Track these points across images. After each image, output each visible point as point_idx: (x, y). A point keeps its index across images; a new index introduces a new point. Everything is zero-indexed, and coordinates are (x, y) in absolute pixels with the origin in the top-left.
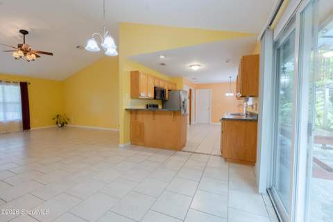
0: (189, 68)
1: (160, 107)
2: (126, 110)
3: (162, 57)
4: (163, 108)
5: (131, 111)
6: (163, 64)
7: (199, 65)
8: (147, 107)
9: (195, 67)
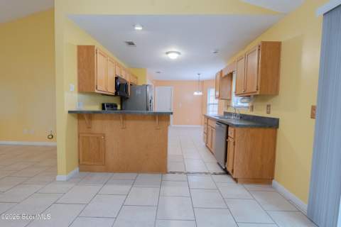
0: (165, 56)
1: (119, 107)
2: (70, 112)
3: (138, 28)
4: (121, 109)
5: (79, 115)
6: (131, 44)
7: (179, 53)
8: (103, 108)
9: (173, 54)
